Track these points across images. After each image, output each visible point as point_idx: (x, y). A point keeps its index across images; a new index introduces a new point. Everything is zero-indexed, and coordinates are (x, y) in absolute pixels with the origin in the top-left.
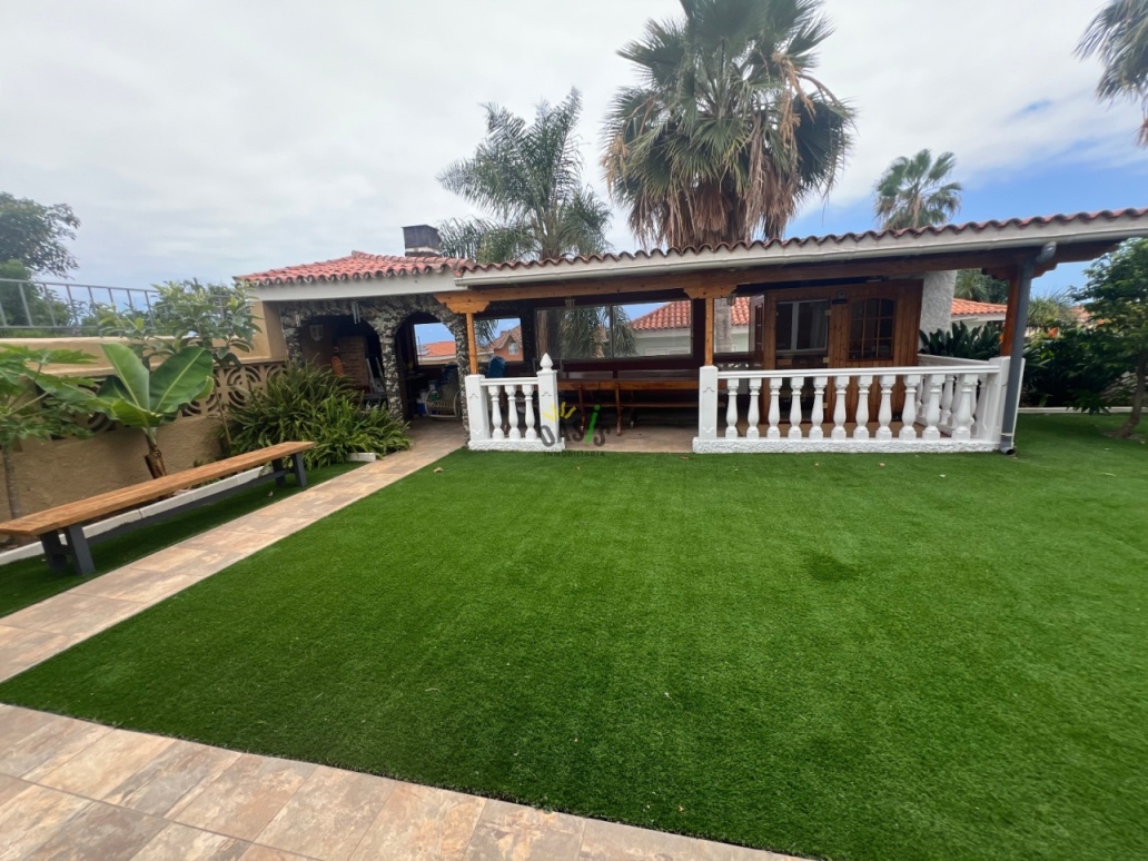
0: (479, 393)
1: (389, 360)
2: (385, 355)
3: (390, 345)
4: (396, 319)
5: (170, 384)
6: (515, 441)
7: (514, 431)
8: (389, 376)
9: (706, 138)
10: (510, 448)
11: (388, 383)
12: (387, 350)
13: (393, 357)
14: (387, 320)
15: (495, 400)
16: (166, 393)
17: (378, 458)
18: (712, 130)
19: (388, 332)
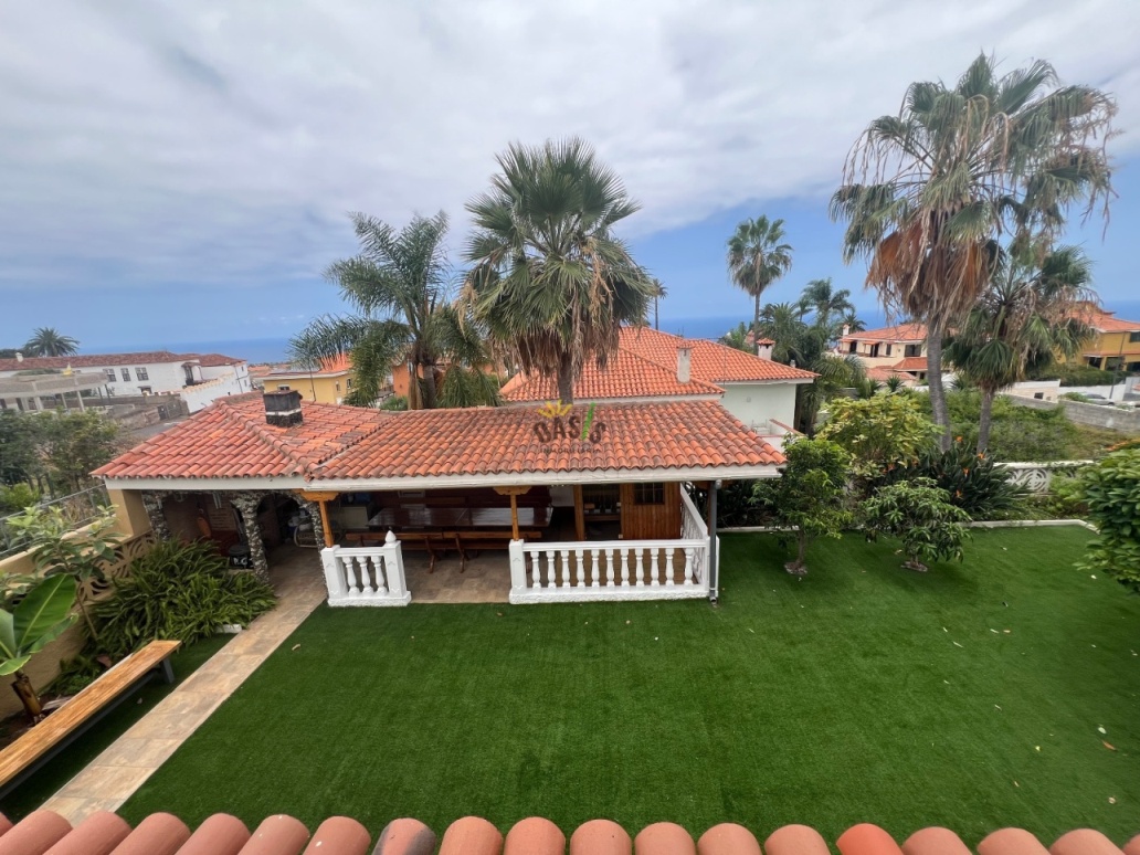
0: (334, 563)
1: (252, 532)
2: (248, 528)
3: (252, 519)
4: (256, 499)
5: (33, 616)
6: (367, 598)
7: (368, 589)
8: (253, 544)
9: (535, 304)
10: (364, 604)
11: (252, 550)
12: (250, 523)
13: (256, 527)
14: (248, 500)
15: (349, 566)
16: (31, 625)
17: (243, 628)
18: (540, 295)
19: (250, 510)
